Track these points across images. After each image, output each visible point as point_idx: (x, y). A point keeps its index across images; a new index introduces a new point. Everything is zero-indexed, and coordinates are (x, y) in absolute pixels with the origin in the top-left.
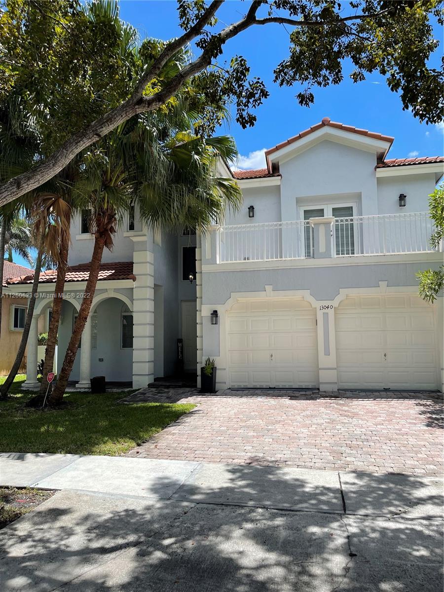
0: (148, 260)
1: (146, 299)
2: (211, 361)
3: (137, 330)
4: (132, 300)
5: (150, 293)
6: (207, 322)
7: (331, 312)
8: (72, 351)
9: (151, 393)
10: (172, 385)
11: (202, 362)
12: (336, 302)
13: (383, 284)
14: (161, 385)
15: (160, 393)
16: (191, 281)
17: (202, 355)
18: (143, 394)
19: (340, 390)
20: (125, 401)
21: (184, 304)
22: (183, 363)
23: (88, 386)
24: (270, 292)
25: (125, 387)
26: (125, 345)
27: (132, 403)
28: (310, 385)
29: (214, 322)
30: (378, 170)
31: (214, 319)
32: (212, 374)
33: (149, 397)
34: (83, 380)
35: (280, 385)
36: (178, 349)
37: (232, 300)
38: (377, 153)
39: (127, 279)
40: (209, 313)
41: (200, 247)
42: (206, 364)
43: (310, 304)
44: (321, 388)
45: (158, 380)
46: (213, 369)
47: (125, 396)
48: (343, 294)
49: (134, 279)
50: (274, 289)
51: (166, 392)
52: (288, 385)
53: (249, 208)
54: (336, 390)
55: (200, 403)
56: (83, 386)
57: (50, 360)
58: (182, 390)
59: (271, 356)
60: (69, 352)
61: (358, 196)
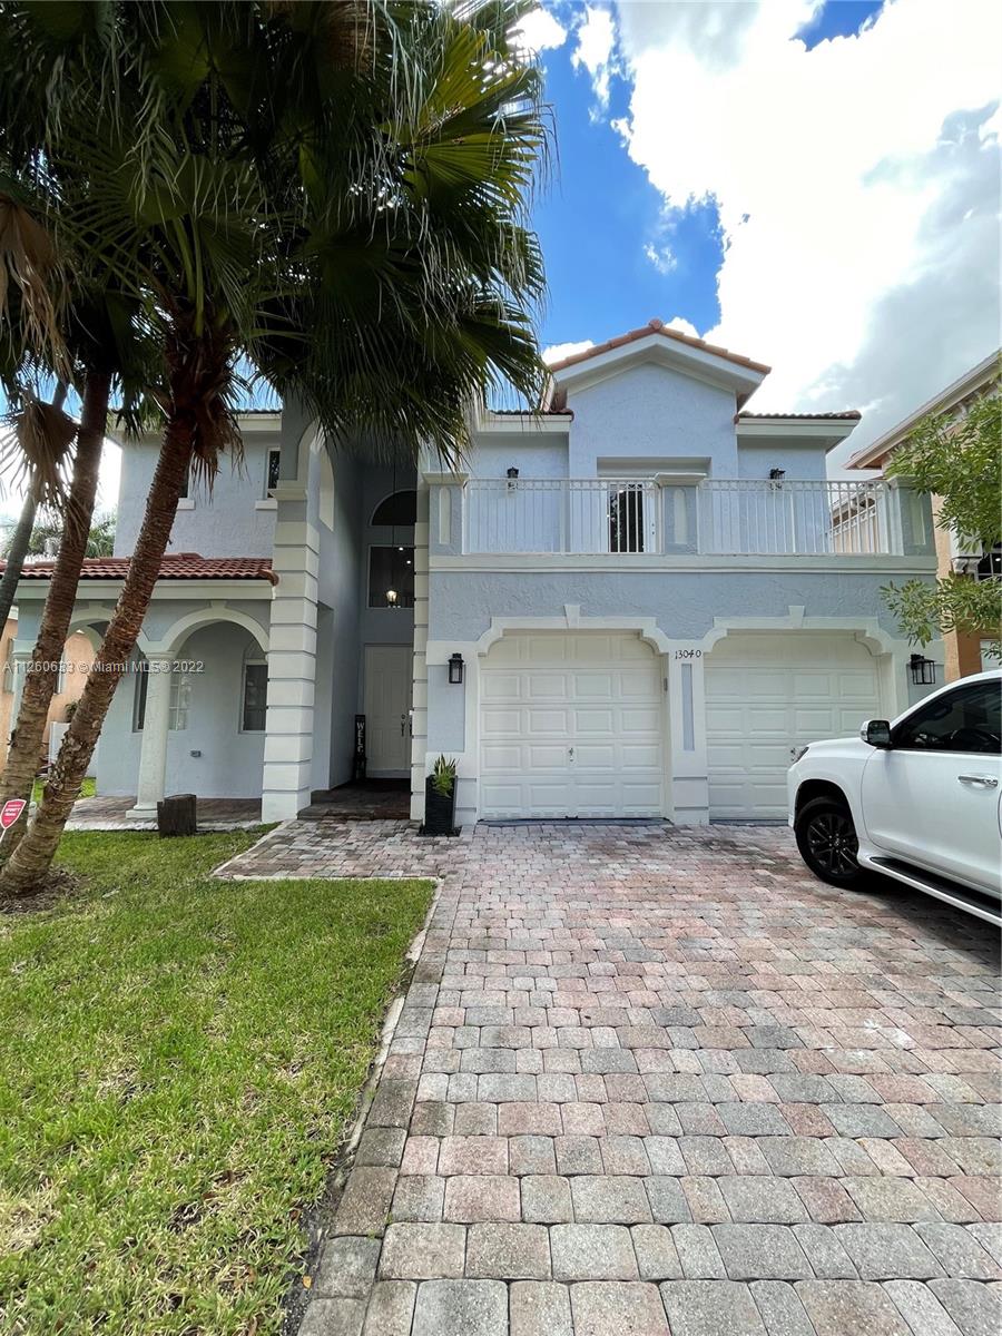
1: (299, 626)
2: (448, 764)
3: (273, 691)
4: (267, 627)
6: (437, 678)
7: (698, 664)
8: (78, 740)
9: (305, 837)
10: (351, 814)
11: (423, 765)
12: (707, 644)
13: (796, 610)
14: (327, 814)
15: (328, 836)
16: (392, 603)
17: (425, 750)
18: (287, 840)
19: (712, 821)
20: (238, 869)
21: (370, 651)
22: (365, 759)
23: (154, 814)
24: (574, 618)
25: (245, 815)
26: (247, 727)
27: (258, 878)
28: (648, 812)
29: (455, 679)
30: (742, 420)
31: (456, 672)
32: (452, 792)
33: (303, 852)
34: (145, 800)
35: (588, 812)
36: (356, 734)
37: (494, 633)
38: (737, 393)
39: (257, 578)
40: (444, 659)
41: (427, 520)
42: (437, 769)
43: (651, 646)
44: (678, 819)
45: (317, 798)
46: (453, 781)
47: (240, 851)
48: (721, 627)
49: (274, 580)
50: (583, 613)
51: (342, 832)
52: (603, 812)
53: (509, 471)
54: (706, 822)
55: (442, 873)
56: (144, 815)
57: (23, 762)
58: (377, 828)
59: (571, 752)
60: (72, 741)
61: (704, 465)
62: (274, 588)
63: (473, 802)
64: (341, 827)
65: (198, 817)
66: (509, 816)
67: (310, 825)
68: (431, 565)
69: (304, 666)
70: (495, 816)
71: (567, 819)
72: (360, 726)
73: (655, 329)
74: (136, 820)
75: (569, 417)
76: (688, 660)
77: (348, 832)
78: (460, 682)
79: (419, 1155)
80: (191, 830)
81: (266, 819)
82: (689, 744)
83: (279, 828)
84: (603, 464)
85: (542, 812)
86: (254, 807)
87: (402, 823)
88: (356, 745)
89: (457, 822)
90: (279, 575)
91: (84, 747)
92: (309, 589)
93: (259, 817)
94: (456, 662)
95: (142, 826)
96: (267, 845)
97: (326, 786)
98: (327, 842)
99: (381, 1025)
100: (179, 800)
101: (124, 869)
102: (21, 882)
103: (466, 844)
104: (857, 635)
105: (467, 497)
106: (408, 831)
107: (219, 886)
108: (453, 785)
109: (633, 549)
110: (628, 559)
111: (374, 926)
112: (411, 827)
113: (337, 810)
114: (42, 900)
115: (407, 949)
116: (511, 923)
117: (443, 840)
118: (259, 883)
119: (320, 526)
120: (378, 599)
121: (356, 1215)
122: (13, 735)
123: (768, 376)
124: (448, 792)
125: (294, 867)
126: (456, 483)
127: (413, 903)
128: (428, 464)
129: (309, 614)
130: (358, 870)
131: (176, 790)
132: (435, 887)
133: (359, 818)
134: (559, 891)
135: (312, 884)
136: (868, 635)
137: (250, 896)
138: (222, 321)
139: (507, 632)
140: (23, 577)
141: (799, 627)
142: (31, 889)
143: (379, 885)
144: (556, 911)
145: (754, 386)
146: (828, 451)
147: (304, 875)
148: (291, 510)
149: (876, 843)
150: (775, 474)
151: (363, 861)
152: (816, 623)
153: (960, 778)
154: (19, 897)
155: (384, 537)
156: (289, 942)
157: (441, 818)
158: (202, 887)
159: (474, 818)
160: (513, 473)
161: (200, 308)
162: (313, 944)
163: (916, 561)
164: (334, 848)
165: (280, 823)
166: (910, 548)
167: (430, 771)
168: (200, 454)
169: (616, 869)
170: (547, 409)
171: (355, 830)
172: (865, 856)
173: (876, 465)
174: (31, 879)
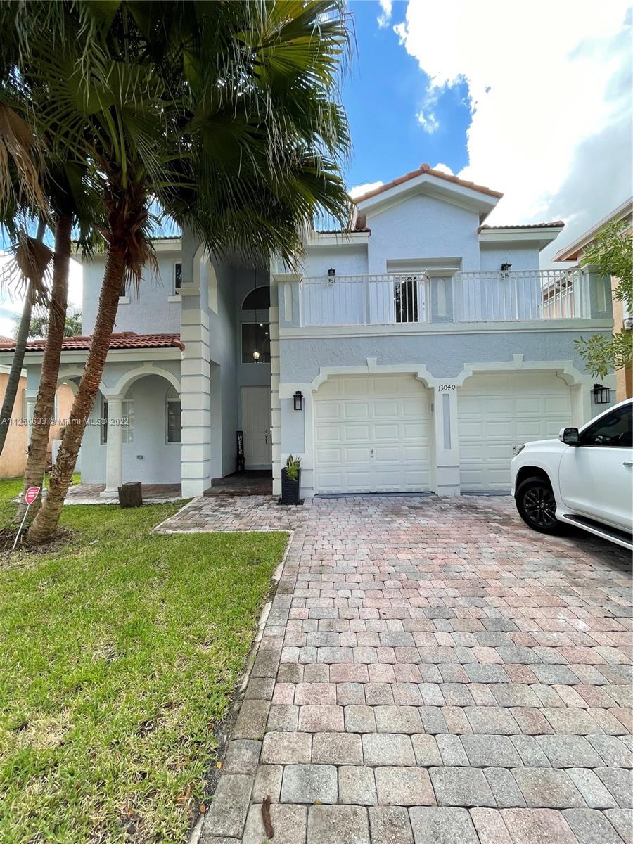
0: (202, 323)
1: (199, 376)
2: (295, 460)
3: (186, 418)
4: (179, 378)
6: (287, 406)
7: (453, 394)
8: (67, 450)
9: (209, 507)
10: (237, 492)
11: (279, 462)
12: (459, 381)
13: (518, 357)
14: (222, 493)
15: (222, 506)
16: (257, 360)
17: (280, 452)
18: (198, 509)
19: (463, 493)
20: (169, 527)
21: (244, 391)
22: (244, 458)
23: (117, 494)
24: (373, 366)
25: (172, 494)
26: (170, 440)
27: (181, 532)
28: (421, 488)
29: (298, 407)
30: (483, 231)
31: (298, 403)
32: (298, 478)
33: (208, 515)
34: (112, 486)
35: (384, 489)
36: (238, 442)
37: (322, 377)
38: (480, 212)
39: (172, 346)
40: (291, 395)
41: (277, 305)
42: (288, 464)
43: (423, 383)
44: (440, 492)
45: (215, 483)
46: (298, 471)
47: (169, 516)
48: (469, 369)
49: (182, 348)
50: (379, 363)
51: (230, 504)
52: (393, 488)
53: (329, 271)
54: (458, 494)
55: (293, 527)
56: (110, 495)
57: (37, 464)
58: (253, 500)
59: (372, 452)
60: (64, 451)
61: (458, 262)
62: (182, 353)
63: (310, 484)
64: (230, 500)
65: (143, 496)
66: (334, 492)
67: (212, 499)
68: (280, 335)
69: (204, 401)
70: (325, 492)
71: (370, 493)
72: (240, 438)
73: (424, 171)
74: (106, 498)
75: (368, 234)
76: (447, 392)
77: (235, 503)
78: (301, 409)
79: (283, 693)
80: (140, 504)
81: (185, 496)
82: (448, 445)
83: (193, 501)
84: (391, 264)
85: (355, 489)
86: (177, 489)
87: (268, 497)
88: (238, 450)
89: (302, 496)
90: (185, 344)
91: (72, 454)
92: (204, 352)
93: (180, 495)
94: (298, 396)
95: (110, 501)
96: (186, 512)
97: (220, 476)
98: (222, 510)
99: (258, 618)
100: (132, 486)
101: (101, 528)
102: (41, 536)
103: (308, 509)
104: (557, 373)
105: (302, 288)
106: (272, 502)
107: (158, 537)
108: (298, 474)
109: (411, 320)
110: (408, 327)
111: (253, 560)
112: (273, 499)
113: (227, 490)
114: (54, 545)
115: (272, 574)
116: (336, 557)
117: (293, 507)
118: (181, 535)
119: (209, 312)
120: (247, 357)
121: (247, 726)
122: (29, 448)
123: (501, 200)
124: (295, 478)
125: (202, 525)
126: (295, 280)
127: (275, 546)
128: (276, 268)
129: (205, 369)
130: (242, 526)
131: (130, 479)
132: (289, 536)
133: (241, 494)
134: (366, 537)
135: (214, 535)
136: (565, 372)
137: (177, 543)
138: (139, 178)
139: (330, 377)
140: (28, 350)
141: (520, 368)
142: (47, 540)
143: (254, 536)
144: (364, 550)
145: (491, 207)
146: (540, 250)
147: (209, 530)
148: (190, 302)
149: (568, 506)
150: (504, 267)
151: (244, 520)
152: (530, 365)
153: (624, 464)
154: (40, 544)
155: (250, 317)
156: (201, 569)
157: (292, 494)
158: (147, 538)
159: (312, 494)
160: (332, 272)
161: (125, 169)
162: (215, 571)
163: (599, 322)
164: (227, 513)
165: (193, 498)
166: (595, 314)
167: (284, 465)
168: (131, 267)
169: (402, 524)
170: (353, 229)
171: (240, 503)
172: (560, 514)
173: (574, 258)
174: (47, 534)
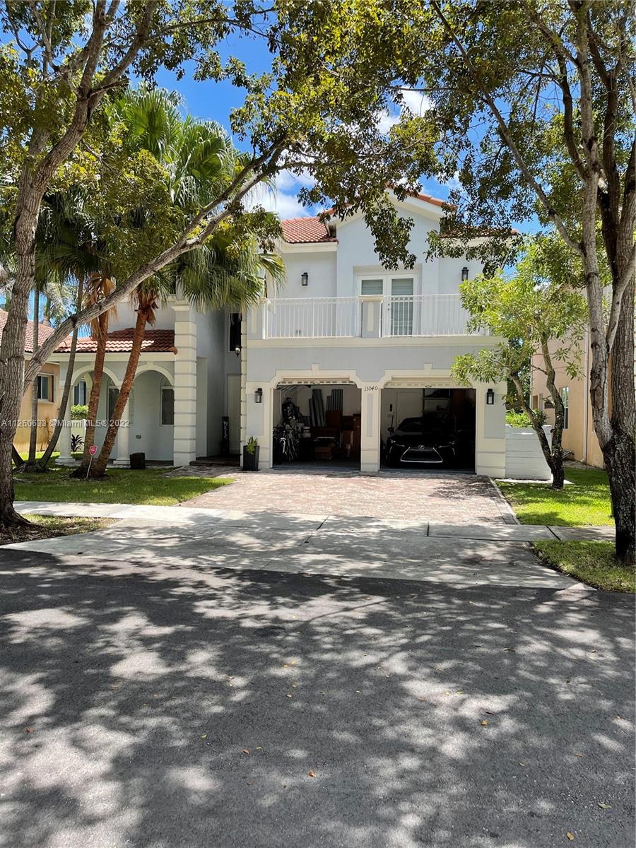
0: (191, 332)
1: (188, 374)
2: (254, 440)
3: (178, 406)
4: (173, 374)
5: (192, 367)
6: (251, 399)
7: (376, 393)
9: (192, 469)
11: (245, 441)
12: (381, 384)
13: (428, 366)
14: (203, 464)
15: (202, 470)
17: (245, 434)
21: (230, 378)
24: (315, 371)
25: (166, 464)
26: (164, 422)
29: (258, 400)
31: (259, 397)
32: (257, 453)
33: (191, 473)
34: (122, 456)
36: (223, 428)
39: (168, 351)
40: (254, 391)
41: (246, 321)
44: (363, 469)
45: (200, 458)
46: (258, 448)
48: (389, 375)
49: (175, 352)
50: (320, 369)
51: (208, 469)
53: (303, 275)
54: (376, 470)
56: (121, 463)
61: (417, 269)
62: (176, 356)
68: (248, 344)
69: (191, 394)
72: (226, 423)
74: (118, 465)
75: (336, 243)
76: (371, 392)
78: (261, 402)
82: (370, 434)
84: (356, 270)
88: (224, 435)
89: (260, 467)
90: (178, 349)
92: (192, 355)
93: (173, 465)
94: (259, 392)
95: (121, 467)
96: (177, 471)
97: (204, 455)
100: (138, 455)
112: (238, 468)
113: (208, 463)
117: (250, 472)
133: (216, 465)
152: (438, 372)
157: (250, 464)
165: (181, 466)
167: (247, 443)
171: (213, 468)
